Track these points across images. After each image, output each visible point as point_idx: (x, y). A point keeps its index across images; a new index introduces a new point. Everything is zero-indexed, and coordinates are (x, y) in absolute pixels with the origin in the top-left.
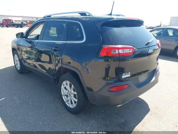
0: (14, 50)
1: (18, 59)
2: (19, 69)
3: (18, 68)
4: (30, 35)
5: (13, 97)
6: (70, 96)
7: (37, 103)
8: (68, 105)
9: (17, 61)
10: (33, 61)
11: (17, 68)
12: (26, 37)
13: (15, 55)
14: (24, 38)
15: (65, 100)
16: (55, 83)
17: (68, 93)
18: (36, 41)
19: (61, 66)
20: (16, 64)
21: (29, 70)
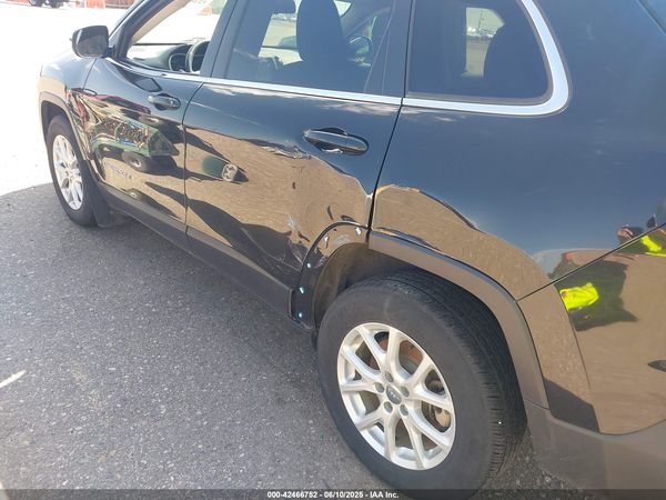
0: (50, 112)
1: (71, 159)
2: (76, 205)
3: (72, 199)
4: (139, 42)
5: (64, 368)
6: (396, 408)
7: (199, 413)
8: (380, 450)
9: (68, 169)
10: (136, 169)
11: (67, 198)
12: (119, 53)
13: (59, 139)
14: (109, 59)
15: (355, 418)
16: (294, 313)
17: (381, 388)
18: (169, 75)
19: (363, 241)
20: (60, 183)
21: (126, 218)
